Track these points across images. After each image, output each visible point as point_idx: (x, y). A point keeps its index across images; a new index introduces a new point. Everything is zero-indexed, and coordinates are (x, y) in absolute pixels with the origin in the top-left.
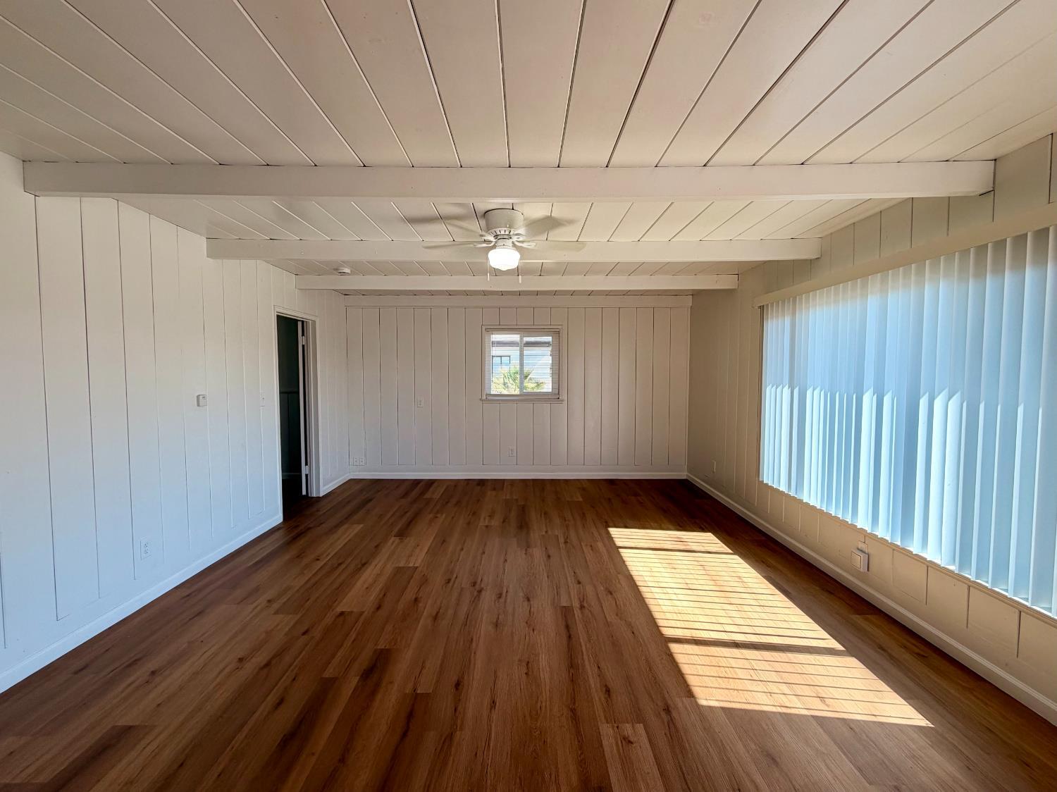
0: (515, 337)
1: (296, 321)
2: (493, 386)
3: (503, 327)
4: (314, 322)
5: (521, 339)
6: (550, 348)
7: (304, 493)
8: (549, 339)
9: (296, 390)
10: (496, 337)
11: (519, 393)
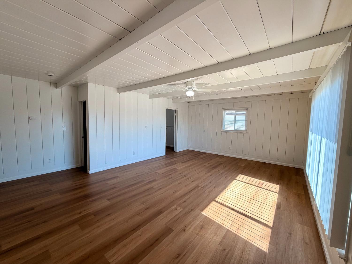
0: (233, 112)
1: (174, 110)
2: (226, 127)
3: (229, 109)
4: (178, 110)
5: (236, 112)
6: (245, 115)
7: (174, 150)
8: (244, 112)
9: (173, 126)
10: (227, 112)
11: (233, 130)
